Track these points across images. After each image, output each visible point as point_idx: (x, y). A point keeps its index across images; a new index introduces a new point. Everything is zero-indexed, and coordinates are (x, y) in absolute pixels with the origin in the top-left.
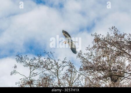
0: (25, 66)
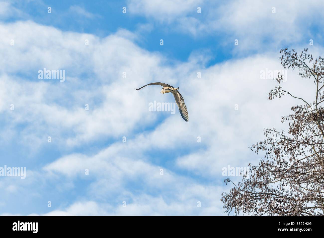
0: (303, 76)
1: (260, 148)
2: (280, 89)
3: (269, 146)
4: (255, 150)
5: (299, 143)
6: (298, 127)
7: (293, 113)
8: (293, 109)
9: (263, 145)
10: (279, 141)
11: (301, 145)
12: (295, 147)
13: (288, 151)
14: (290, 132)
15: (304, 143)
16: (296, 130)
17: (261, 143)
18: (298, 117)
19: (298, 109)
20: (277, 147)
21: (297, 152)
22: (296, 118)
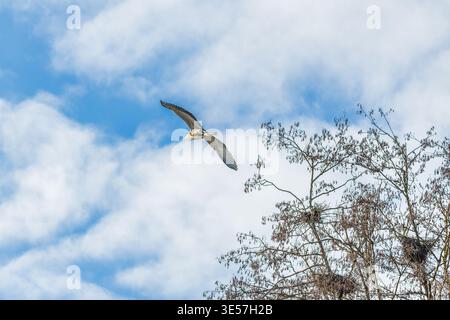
1: (231, 259)
2: (260, 177)
3: (244, 257)
4: (224, 262)
5: (285, 253)
6: (285, 231)
7: (278, 211)
8: (278, 206)
9: (235, 255)
10: (258, 250)
11: (288, 257)
12: (280, 259)
13: (270, 264)
14: (273, 238)
15: (292, 253)
16: (281, 236)
17: (233, 253)
18: (286, 218)
19: (285, 207)
20: (254, 259)
21: (282, 266)
22: (282, 218)
